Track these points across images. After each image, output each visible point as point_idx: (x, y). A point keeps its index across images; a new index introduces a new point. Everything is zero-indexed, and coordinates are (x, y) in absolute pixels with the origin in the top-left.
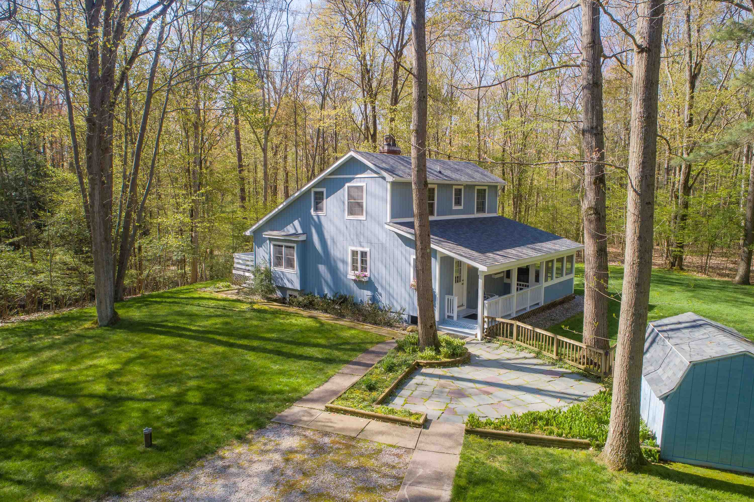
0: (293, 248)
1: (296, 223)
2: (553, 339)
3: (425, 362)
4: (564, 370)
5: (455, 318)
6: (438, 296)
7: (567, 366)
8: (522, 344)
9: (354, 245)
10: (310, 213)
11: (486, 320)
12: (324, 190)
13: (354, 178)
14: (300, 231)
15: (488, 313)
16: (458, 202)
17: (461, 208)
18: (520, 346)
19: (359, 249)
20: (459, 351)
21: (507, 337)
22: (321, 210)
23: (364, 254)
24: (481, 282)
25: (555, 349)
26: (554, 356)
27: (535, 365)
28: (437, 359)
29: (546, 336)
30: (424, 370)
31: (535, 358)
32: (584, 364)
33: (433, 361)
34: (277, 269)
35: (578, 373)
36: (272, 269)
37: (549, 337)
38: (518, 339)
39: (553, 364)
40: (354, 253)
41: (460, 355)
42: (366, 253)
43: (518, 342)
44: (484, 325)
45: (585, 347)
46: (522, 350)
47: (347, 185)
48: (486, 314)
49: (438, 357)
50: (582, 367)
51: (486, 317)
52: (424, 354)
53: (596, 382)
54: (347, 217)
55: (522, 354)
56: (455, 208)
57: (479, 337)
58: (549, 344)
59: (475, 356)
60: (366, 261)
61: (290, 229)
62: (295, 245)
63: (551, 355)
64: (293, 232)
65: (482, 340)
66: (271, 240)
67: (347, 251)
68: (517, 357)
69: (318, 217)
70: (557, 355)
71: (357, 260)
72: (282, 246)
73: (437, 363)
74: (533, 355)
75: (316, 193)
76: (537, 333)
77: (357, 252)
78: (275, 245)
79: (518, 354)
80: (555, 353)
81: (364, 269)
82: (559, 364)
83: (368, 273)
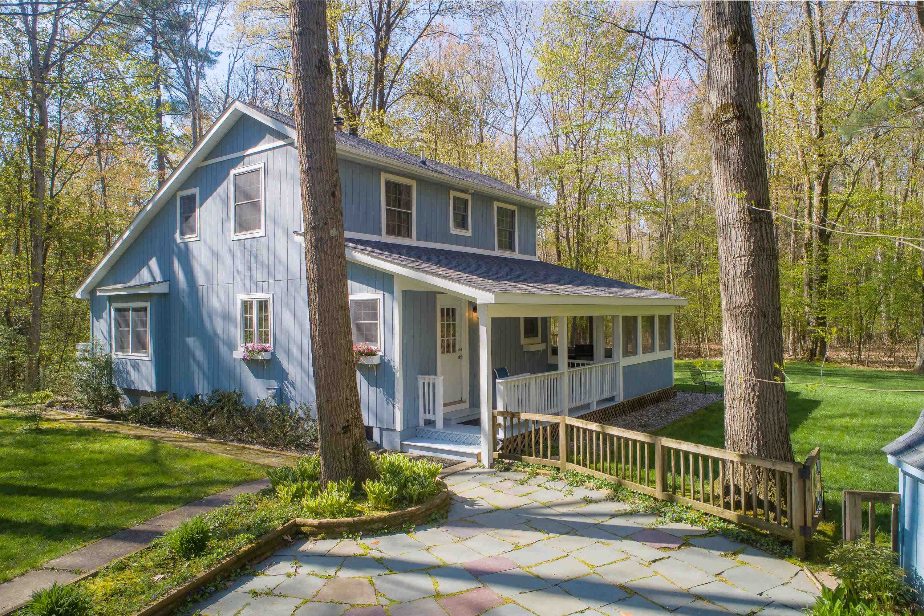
0: (145, 309)
1: (153, 263)
2: (652, 447)
3: (316, 522)
4: (687, 526)
5: (439, 424)
6: (399, 375)
7: (693, 515)
8: (580, 469)
9: (246, 291)
10: (174, 240)
11: (500, 420)
12: (196, 191)
13: (244, 157)
14: (159, 278)
15: (505, 405)
16: (462, 223)
17: (468, 233)
18: (576, 475)
19: (256, 296)
20: (414, 489)
21: (545, 456)
22: (192, 230)
23: (263, 305)
24: (484, 333)
25: (657, 475)
26: (657, 492)
27: (613, 516)
28: (351, 514)
29: (635, 442)
30: (309, 546)
31: (611, 499)
32: (738, 506)
33: (341, 519)
34: (121, 355)
35: (725, 534)
36: (114, 356)
37: (642, 443)
38: (569, 459)
39: (656, 512)
40: (247, 306)
41: (420, 500)
42: (266, 302)
43: (570, 466)
44: (495, 433)
45: (736, 459)
46: (580, 484)
47: (233, 172)
48: (500, 407)
49: (359, 507)
50: (731, 515)
51: (502, 413)
52: (320, 501)
53: (782, 556)
54: (233, 236)
55: (580, 493)
56: (454, 231)
57: (485, 461)
58: (642, 466)
59: (465, 501)
60: (266, 320)
61: (144, 276)
62: (147, 304)
63: (649, 490)
64: (150, 280)
65: (491, 467)
66: (111, 299)
67: (234, 304)
68: (569, 498)
69: (186, 244)
70: (665, 488)
71: (251, 319)
72: (127, 310)
73: (348, 524)
74: (605, 492)
75: (183, 199)
76: (612, 437)
77: (251, 303)
78: (118, 310)
79: (570, 493)
80: (658, 485)
81: (264, 337)
82: (671, 510)
83: (270, 345)
